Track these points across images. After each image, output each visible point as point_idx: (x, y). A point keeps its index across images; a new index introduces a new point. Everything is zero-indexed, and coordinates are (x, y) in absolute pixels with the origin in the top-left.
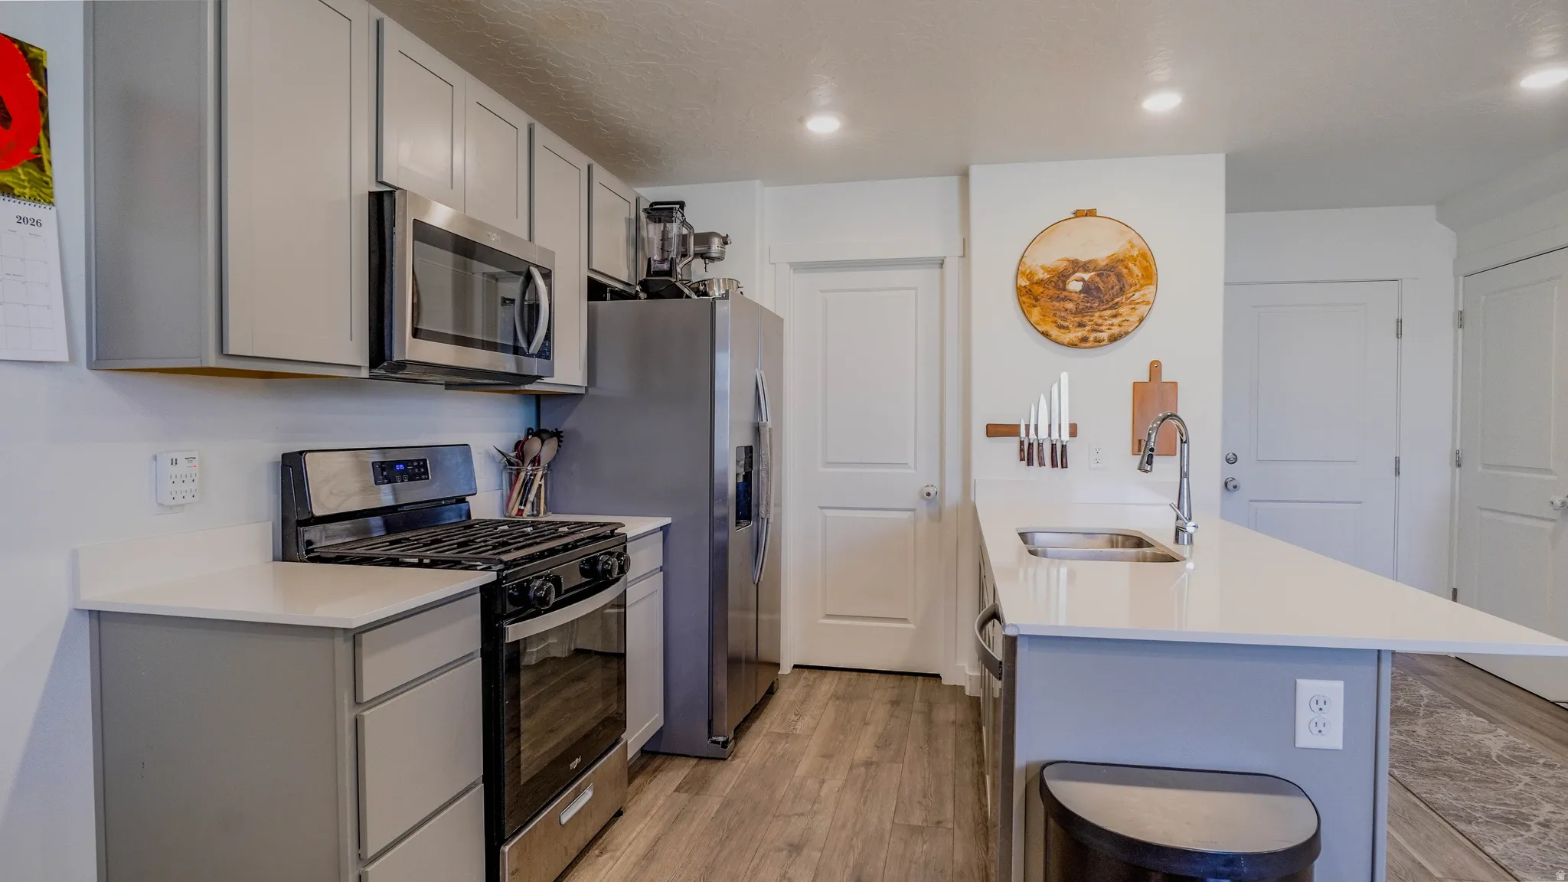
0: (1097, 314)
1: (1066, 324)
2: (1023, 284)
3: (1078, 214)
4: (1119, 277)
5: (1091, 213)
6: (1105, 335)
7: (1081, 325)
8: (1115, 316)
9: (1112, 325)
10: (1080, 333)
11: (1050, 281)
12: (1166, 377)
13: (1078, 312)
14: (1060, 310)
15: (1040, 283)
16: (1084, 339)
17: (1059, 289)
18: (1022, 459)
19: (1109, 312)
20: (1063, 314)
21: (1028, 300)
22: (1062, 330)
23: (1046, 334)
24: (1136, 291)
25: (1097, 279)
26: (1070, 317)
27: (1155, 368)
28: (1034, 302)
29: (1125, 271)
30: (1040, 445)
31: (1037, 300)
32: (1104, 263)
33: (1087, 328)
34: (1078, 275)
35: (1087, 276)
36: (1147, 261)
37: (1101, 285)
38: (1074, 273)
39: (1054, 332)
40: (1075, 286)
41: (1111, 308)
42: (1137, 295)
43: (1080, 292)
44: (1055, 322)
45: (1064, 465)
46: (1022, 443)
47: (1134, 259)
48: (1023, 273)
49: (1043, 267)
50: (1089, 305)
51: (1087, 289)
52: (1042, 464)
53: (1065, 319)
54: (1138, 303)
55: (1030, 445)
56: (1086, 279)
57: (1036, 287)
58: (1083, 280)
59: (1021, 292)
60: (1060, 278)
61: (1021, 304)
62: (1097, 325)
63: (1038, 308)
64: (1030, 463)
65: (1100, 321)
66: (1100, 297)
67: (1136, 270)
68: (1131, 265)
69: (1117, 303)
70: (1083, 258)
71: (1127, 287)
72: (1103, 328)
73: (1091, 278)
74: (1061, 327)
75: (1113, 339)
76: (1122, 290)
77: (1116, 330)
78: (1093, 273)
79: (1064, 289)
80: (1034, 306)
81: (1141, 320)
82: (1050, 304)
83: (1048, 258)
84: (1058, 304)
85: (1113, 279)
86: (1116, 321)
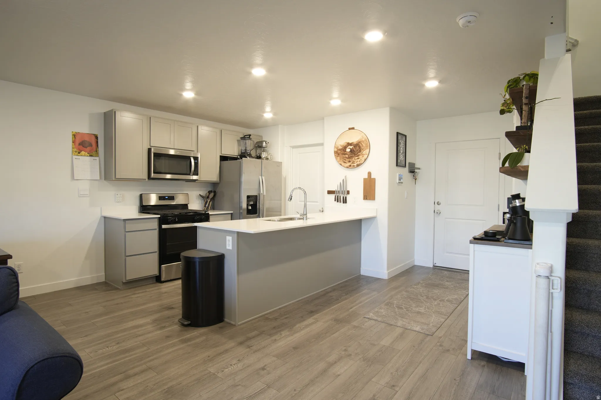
0: (353, 158)
1: (346, 161)
2: (336, 150)
3: (350, 129)
4: (359, 147)
5: (353, 128)
6: (355, 164)
7: (349, 162)
8: (358, 159)
9: (357, 161)
10: (349, 164)
11: (342, 149)
12: (372, 177)
13: (349, 158)
14: (344, 157)
15: (340, 150)
16: (350, 166)
17: (344, 151)
18: (335, 201)
19: (357, 158)
20: (345, 159)
21: (337, 155)
22: (345, 163)
23: (341, 164)
24: (364, 151)
25: (354, 148)
26: (347, 159)
27: (370, 174)
28: (338, 155)
29: (361, 145)
30: (340, 197)
31: (339, 154)
32: (355, 143)
33: (351, 162)
34: (349, 147)
35: (351, 147)
36: (367, 142)
37: (355, 150)
38: (348, 146)
39: (343, 164)
40: (348, 150)
41: (357, 156)
42: (364, 152)
43: (350, 152)
44: (343, 161)
45: (346, 203)
46: (335, 196)
47: (363, 141)
48: (336, 147)
49: (341, 145)
50: (351, 155)
51: (352, 151)
52: (340, 202)
53: (345, 160)
54: (364, 155)
55: (338, 196)
56: (351, 148)
57: (339, 151)
58: (350, 148)
59: (336, 153)
60: (345, 148)
61: (335, 156)
62: (353, 161)
63: (339, 157)
64: (338, 201)
65: (354, 160)
66: (354, 153)
67: (364, 145)
68: (362, 143)
69: (359, 155)
70: (350, 142)
71: (361, 150)
72: (355, 162)
73: (352, 148)
74: (345, 162)
75: (358, 165)
76: (360, 151)
77: (358, 163)
78: (353, 146)
79: (345, 151)
80: (338, 156)
81: (365, 160)
82: (342, 156)
83: (342, 143)
84: (344, 156)
85: (358, 148)
86: (358, 160)
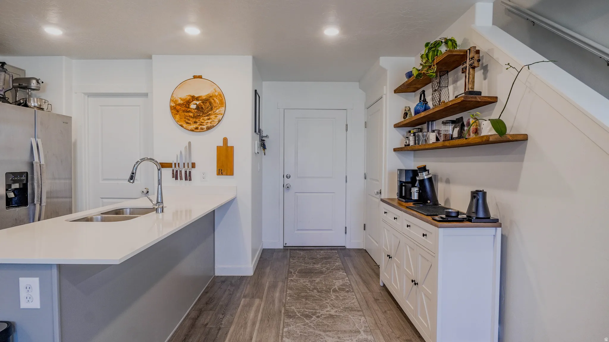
0: (202, 118)
1: (189, 122)
2: (173, 105)
3: (195, 77)
4: (210, 103)
5: (200, 77)
6: (205, 127)
7: (195, 122)
8: (209, 119)
9: (208, 123)
10: (195, 126)
11: (183, 104)
12: (229, 144)
13: (194, 117)
14: (187, 116)
15: (180, 105)
16: (197, 128)
17: (187, 107)
18: (173, 177)
19: (206, 118)
20: (188, 118)
21: (175, 112)
22: (188, 124)
23: (182, 126)
24: (217, 109)
25: (202, 104)
26: (191, 119)
27: (225, 140)
28: (176, 112)
29: (212, 101)
30: (181, 171)
31: (178, 111)
32: (204, 98)
33: (198, 124)
34: (195, 102)
35: (198, 103)
36: (221, 97)
37: (203, 106)
38: (193, 101)
39: (185, 125)
40: (193, 106)
41: (207, 116)
42: (217, 111)
43: (195, 109)
44: (185, 121)
45: (190, 180)
46: (173, 170)
47: (216, 96)
48: (173, 101)
49: (180, 98)
50: (198, 114)
51: (198, 108)
52: (181, 179)
53: (189, 120)
54: (218, 114)
55: (177, 171)
56: (198, 104)
57: (178, 106)
58: (196, 104)
59: (173, 108)
60: (188, 103)
61: (172, 113)
62: (202, 122)
63: (178, 115)
64: (176, 179)
65: (203, 121)
66: (203, 111)
67: (217, 101)
68: (215, 99)
69: (210, 114)
70: (196, 96)
71: (214, 108)
72: (204, 124)
73: (200, 103)
74: (187, 123)
75: (208, 128)
76: (212, 109)
77: (209, 125)
78: (201, 101)
79: (189, 108)
80: (177, 114)
81: (219, 121)
82: (183, 114)
83: (183, 95)
84: (186, 113)
85: (208, 104)
86: (209, 121)
